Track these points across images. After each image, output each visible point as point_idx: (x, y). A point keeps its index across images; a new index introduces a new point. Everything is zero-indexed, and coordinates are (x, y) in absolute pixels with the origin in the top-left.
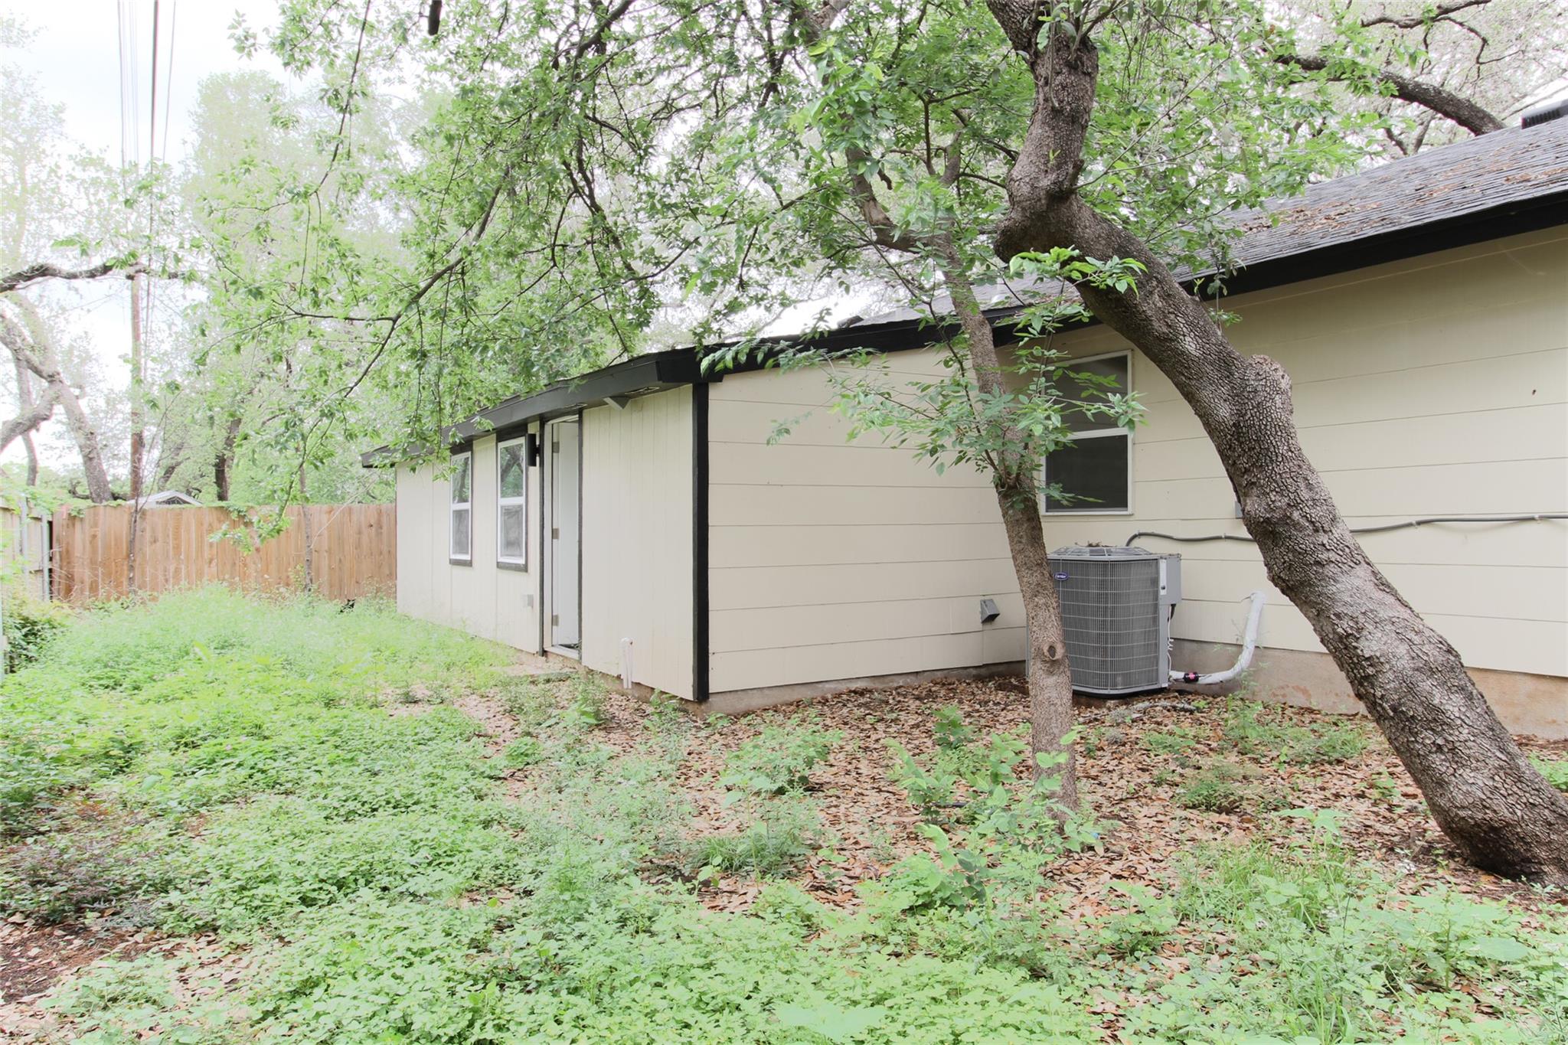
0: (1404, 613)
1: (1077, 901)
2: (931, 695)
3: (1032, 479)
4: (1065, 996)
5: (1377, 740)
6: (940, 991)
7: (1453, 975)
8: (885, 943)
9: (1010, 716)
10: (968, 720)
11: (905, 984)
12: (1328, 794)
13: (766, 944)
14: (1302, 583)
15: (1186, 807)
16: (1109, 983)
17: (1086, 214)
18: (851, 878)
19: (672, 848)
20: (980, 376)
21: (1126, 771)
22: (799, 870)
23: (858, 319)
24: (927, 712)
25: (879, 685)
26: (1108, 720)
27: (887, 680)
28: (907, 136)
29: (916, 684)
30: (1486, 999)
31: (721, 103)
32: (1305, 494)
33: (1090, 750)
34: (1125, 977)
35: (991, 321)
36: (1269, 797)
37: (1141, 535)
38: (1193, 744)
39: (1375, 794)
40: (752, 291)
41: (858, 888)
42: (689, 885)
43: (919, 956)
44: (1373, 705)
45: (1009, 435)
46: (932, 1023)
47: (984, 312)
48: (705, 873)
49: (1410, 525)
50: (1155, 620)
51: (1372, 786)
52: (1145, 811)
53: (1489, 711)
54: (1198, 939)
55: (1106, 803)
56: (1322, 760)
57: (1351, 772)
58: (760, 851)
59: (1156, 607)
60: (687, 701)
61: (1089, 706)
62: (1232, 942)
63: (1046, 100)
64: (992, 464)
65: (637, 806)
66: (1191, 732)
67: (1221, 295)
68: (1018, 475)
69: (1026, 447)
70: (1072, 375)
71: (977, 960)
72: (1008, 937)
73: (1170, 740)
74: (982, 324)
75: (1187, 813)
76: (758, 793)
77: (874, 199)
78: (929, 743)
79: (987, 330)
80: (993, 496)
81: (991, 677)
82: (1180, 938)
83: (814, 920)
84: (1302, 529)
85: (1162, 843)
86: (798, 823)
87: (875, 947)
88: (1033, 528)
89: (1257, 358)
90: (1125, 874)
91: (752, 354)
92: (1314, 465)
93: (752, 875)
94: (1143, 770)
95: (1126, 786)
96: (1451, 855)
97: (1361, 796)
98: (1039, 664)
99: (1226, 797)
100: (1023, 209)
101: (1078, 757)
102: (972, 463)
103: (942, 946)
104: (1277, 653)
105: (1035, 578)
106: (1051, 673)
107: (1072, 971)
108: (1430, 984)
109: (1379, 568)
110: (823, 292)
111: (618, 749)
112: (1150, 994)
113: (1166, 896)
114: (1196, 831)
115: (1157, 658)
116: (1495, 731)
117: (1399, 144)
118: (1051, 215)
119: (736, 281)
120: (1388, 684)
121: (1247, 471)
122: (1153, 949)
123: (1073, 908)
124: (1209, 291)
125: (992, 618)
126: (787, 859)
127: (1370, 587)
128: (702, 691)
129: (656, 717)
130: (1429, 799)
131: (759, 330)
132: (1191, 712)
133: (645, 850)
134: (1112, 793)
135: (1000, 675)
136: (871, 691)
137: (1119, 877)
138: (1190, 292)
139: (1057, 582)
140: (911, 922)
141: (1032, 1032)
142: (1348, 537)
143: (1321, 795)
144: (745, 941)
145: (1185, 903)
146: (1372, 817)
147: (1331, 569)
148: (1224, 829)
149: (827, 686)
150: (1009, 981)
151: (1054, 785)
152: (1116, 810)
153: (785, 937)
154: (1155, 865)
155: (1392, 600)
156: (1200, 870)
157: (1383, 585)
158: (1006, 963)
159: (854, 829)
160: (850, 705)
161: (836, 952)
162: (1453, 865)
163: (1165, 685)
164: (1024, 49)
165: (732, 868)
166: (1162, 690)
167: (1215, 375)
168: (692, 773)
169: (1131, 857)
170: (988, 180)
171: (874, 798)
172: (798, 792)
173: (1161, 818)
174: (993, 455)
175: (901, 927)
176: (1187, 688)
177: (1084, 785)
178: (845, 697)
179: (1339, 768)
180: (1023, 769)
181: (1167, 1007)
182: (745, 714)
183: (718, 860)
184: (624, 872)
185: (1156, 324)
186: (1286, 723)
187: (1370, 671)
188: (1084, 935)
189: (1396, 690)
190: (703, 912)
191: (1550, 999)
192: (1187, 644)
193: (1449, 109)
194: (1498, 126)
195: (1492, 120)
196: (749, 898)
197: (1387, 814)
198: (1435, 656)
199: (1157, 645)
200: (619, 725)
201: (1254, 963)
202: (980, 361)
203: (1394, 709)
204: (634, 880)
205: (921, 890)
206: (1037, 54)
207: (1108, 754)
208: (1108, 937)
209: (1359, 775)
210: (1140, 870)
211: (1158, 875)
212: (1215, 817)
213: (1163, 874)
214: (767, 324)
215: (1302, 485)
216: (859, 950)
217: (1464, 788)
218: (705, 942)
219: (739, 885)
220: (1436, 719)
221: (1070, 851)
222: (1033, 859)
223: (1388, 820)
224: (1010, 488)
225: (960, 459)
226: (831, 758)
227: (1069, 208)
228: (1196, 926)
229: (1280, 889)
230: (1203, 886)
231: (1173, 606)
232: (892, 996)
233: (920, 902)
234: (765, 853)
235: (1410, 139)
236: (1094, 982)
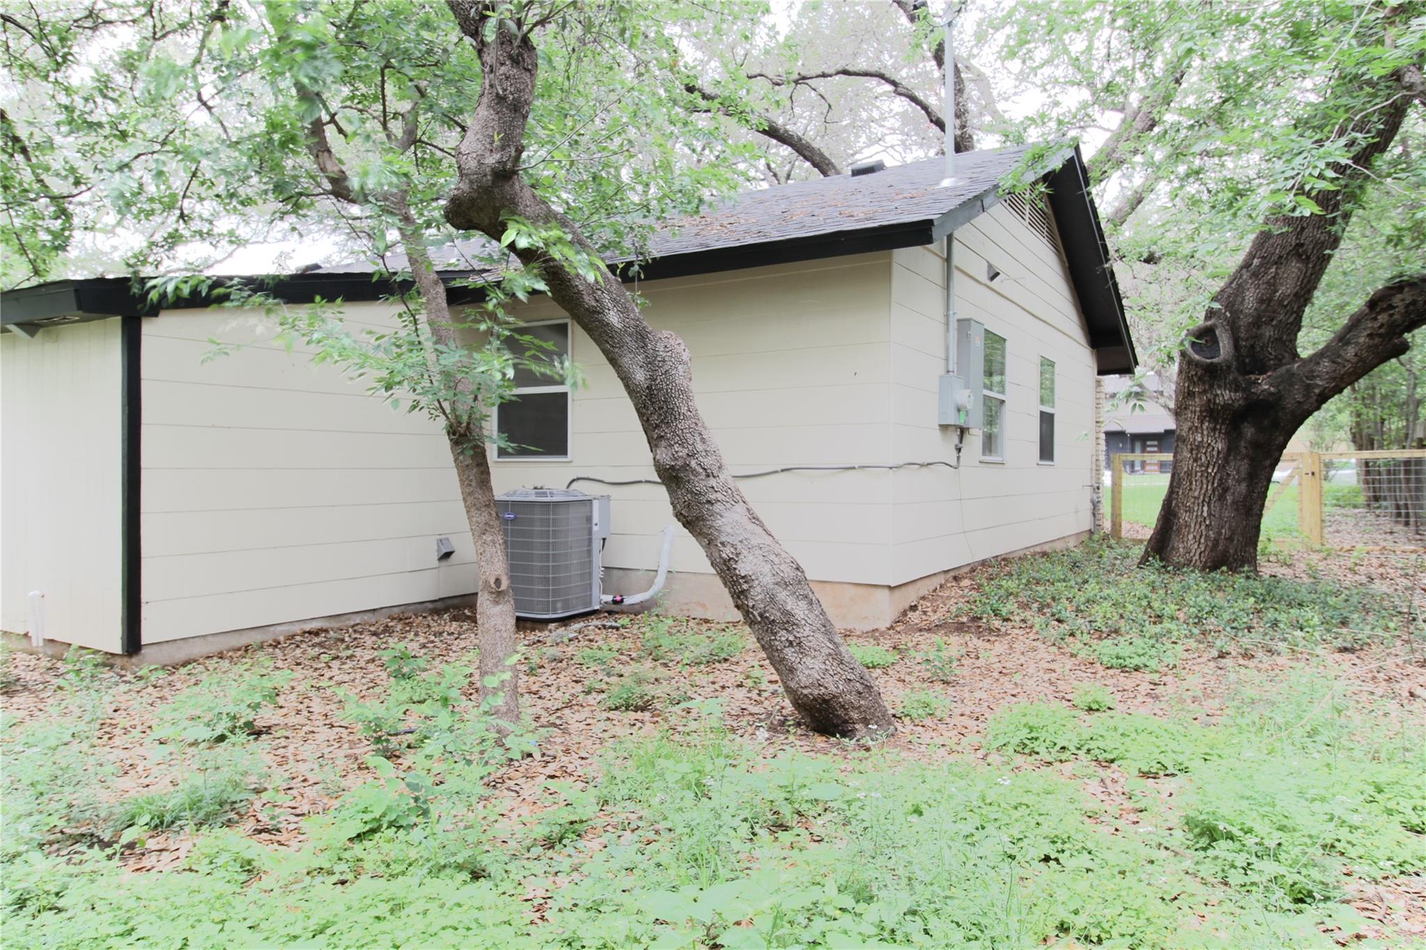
0: (768, 540)
1: (516, 803)
2: (388, 630)
3: (481, 428)
4: (501, 890)
5: (751, 641)
6: (383, 909)
7: (796, 816)
8: (330, 873)
9: (463, 644)
10: (423, 651)
11: (349, 908)
12: (717, 686)
13: (198, 897)
14: (697, 518)
15: (611, 709)
16: (540, 872)
17: (527, 193)
18: (298, 815)
19: (88, 814)
20: (435, 331)
21: (562, 684)
22: (241, 816)
23: (317, 267)
24: (383, 646)
25: (334, 624)
26: (549, 641)
27: (343, 618)
28: (363, 95)
29: (373, 621)
30: (817, 830)
31: (159, 25)
32: (700, 447)
33: (532, 669)
34: (554, 863)
35: (445, 281)
36: (675, 694)
37: (578, 479)
38: (616, 655)
39: (749, 683)
40: (196, 225)
41: (304, 823)
42: (109, 851)
43: (364, 879)
44: (747, 612)
45: (460, 387)
46: (375, 941)
47: (438, 272)
48: (128, 836)
49: (776, 472)
50: (589, 552)
51: (748, 677)
52: (577, 716)
53: (823, 613)
54: (615, 820)
55: (544, 714)
56: (716, 660)
57: (733, 667)
58: (195, 805)
59: (590, 541)
60: (113, 655)
61: (533, 630)
62: (641, 818)
63: (491, 86)
64: (444, 413)
65: (43, 775)
66: (616, 646)
67: (640, 279)
68: (468, 424)
69: (476, 399)
70: (517, 336)
71: (420, 873)
72: (451, 847)
73: (599, 654)
74: (436, 283)
75: (611, 714)
76: (195, 744)
77: (329, 151)
78: (384, 675)
79: (441, 289)
80: (446, 442)
81: (446, 610)
82: (600, 822)
83: (254, 863)
84: (697, 474)
85: (590, 742)
86: (241, 768)
87: (319, 879)
88: (482, 473)
89: (665, 333)
90: (558, 774)
91: (195, 292)
92: (707, 424)
93: (187, 829)
94: (577, 682)
95: (562, 697)
96: (798, 725)
97: (740, 686)
98: (486, 595)
99: (642, 697)
100: (471, 182)
101: (521, 675)
102: (425, 411)
103: (388, 866)
104: (683, 576)
105: (484, 517)
106: (497, 603)
107: (507, 868)
108: (781, 825)
109: (751, 505)
110: (280, 236)
111: (21, 714)
112: (575, 874)
113: (590, 787)
114: (617, 728)
115: (590, 585)
116: (827, 628)
117: (775, 175)
118: (496, 190)
119: (178, 212)
120: (757, 596)
121: (657, 426)
122: (579, 835)
123: (512, 810)
124: (630, 274)
125: (447, 555)
126: (227, 807)
127: (745, 521)
128: (133, 643)
129: (71, 676)
130: (784, 683)
131: (209, 267)
132: (617, 629)
133: (54, 820)
134: (549, 704)
135: (456, 607)
136: (326, 631)
137: (552, 777)
138: (614, 273)
139: (506, 521)
140: (358, 848)
141: (468, 929)
142: (730, 480)
143: (712, 687)
144: (172, 899)
145: (605, 792)
146: (747, 701)
147: (718, 507)
148: (639, 724)
149: (279, 628)
150: (452, 886)
151: (500, 701)
152: (552, 719)
153: (221, 887)
154: (583, 762)
155: (759, 530)
156: (619, 761)
157: (755, 519)
158: (448, 871)
159: (303, 768)
160: (304, 646)
161: (277, 891)
162: (799, 732)
163: (597, 607)
164: (472, 36)
165: (160, 825)
166: (594, 612)
167: (633, 345)
168: (117, 731)
169: (563, 758)
170: (442, 150)
171: (324, 734)
172: (241, 737)
173: (589, 721)
174: (446, 405)
175: (347, 855)
176: (615, 609)
177: (527, 700)
178: (298, 638)
179: (725, 665)
180: (472, 690)
181: (588, 882)
182: (184, 665)
183: (147, 818)
184: (23, 848)
185: (586, 298)
186: (690, 632)
187: (745, 586)
188: (520, 832)
189: (762, 600)
190: (127, 875)
191: (854, 822)
192: (615, 572)
193: (807, 153)
194: (838, 173)
195: (834, 167)
196: (182, 853)
197: (758, 698)
198: (789, 573)
199: (590, 574)
200: (25, 688)
201: (657, 832)
202: (433, 316)
203: (761, 615)
204: (36, 856)
205: (367, 817)
206: (483, 43)
207: (548, 671)
208: (541, 831)
209: (740, 669)
210: (570, 768)
211: (585, 770)
212: (632, 715)
213: (590, 768)
214: (217, 262)
215: (698, 439)
216: (302, 885)
217: (807, 672)
218: (125, 908)
219: (171, 841)
220: (789, 622)
221: (511, 760)
222: (477, 770)
223: (758, 703)
224: (461, 435)
225: (414, 407)
226: (281, 700)
227: (512, 186)
228: (614, 809)
229: (677, 768)
230: (620, 775)
231: (604, 539)
232: (334, 923)
233: (367, 828)
234: (203, 804)
235: (782, 174)
236: (527, 873)
